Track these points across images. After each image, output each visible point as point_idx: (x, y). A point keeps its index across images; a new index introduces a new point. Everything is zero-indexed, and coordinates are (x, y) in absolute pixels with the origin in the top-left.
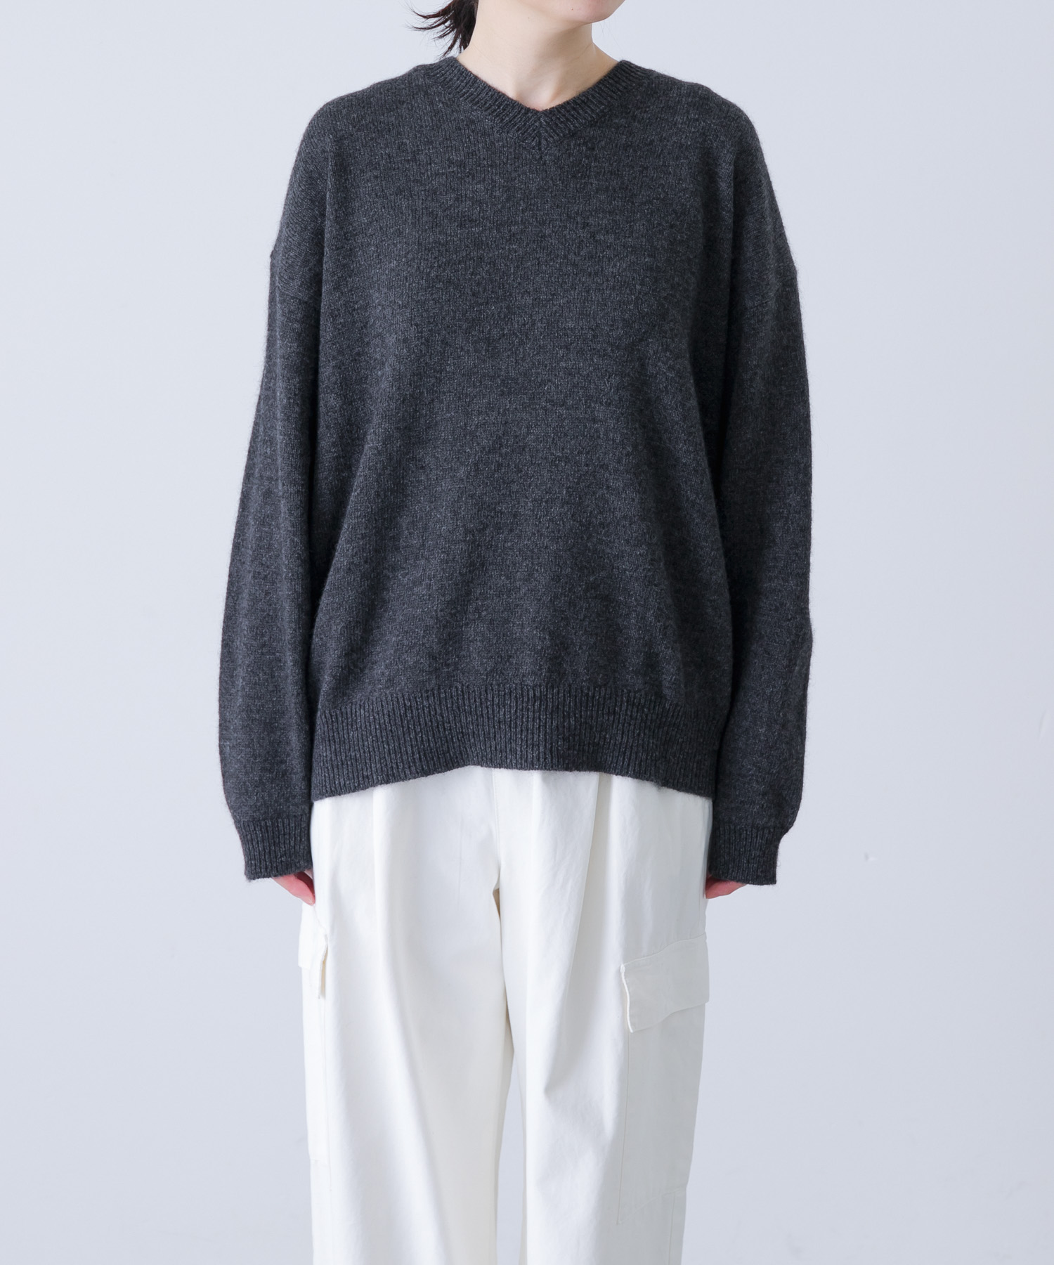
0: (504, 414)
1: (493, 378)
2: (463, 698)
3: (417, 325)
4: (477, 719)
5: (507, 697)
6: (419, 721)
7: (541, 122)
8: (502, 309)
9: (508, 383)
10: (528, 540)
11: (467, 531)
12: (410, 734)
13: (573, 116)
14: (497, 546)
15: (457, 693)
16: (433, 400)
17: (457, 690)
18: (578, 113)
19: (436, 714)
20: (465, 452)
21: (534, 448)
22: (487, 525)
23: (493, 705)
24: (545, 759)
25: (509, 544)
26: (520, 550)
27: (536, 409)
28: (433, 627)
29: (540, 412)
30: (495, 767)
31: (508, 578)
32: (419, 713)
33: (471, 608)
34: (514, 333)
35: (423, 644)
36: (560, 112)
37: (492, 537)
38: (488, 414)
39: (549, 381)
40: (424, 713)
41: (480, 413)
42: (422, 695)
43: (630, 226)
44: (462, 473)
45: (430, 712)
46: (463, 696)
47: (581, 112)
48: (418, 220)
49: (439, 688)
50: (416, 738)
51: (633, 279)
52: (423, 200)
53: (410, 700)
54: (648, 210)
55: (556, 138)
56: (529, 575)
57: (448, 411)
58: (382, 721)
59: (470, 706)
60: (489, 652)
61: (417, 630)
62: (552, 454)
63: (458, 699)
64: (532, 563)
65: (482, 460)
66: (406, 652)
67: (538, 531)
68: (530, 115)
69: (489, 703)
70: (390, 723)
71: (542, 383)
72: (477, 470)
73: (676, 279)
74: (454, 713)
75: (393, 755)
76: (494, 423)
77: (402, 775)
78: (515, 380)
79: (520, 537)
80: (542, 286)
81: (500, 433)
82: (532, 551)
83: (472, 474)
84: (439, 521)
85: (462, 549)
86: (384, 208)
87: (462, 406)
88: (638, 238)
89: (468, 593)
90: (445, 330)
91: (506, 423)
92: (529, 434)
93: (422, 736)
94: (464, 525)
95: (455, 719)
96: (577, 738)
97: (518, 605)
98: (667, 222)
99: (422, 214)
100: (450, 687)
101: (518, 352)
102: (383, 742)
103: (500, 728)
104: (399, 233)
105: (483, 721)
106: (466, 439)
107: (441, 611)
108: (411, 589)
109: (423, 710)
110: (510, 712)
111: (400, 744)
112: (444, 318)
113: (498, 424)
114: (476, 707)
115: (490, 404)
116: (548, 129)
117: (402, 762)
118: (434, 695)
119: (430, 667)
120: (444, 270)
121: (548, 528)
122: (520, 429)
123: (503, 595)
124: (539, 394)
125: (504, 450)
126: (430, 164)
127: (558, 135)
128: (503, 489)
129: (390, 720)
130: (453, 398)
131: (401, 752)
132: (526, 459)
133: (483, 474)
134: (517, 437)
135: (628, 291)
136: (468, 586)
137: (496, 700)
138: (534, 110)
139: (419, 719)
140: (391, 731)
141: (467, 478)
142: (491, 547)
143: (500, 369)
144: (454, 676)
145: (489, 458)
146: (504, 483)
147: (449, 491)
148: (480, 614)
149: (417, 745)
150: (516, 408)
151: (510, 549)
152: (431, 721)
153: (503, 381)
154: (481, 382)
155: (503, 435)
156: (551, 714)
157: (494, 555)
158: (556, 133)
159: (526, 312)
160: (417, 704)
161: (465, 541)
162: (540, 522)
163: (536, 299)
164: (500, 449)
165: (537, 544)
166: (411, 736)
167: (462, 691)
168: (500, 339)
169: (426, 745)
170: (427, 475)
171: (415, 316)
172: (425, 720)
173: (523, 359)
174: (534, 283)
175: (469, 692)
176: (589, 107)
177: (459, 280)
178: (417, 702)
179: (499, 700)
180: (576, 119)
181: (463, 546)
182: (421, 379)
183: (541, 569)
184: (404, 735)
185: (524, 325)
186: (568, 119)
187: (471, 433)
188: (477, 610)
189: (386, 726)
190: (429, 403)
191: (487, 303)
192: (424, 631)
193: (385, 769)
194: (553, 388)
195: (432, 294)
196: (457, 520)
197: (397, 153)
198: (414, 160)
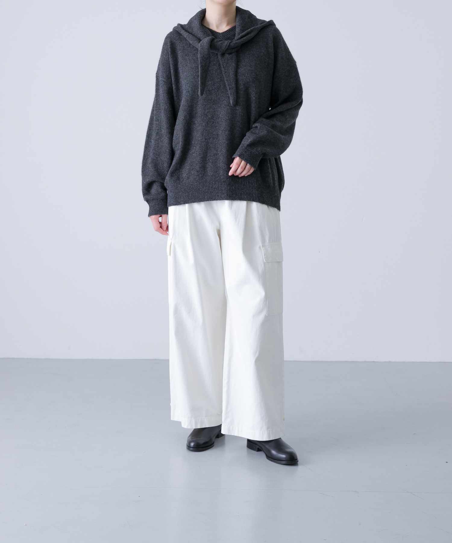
0: (214, 109)
1: (211, 100)
2: (205, 183)
3: (191, 87)
5: (216, 182)
7: (221, 36)
11: (206, 139)
18: (230, 33)
24: (226, 197)
27: (222, 107)
30: (213, 200)
31: (216, 151)
36: (225, 33)
39: (225, 100)
41: (208, 109)
49: (199, 180)
57: (200, 109)
58: (185, 188)
59: (207, 184)
60: (212, 170)
62: (226, 118)
68: (218, 34)
72: (208, 123)
73: (258, 73)
75: (186, 197)
77: (188, 202)
78: (216, 100)
81: (213, 114)
84: (198, 137)
88: (246, 63)
89: (207, 155)
92: (220, 114)
94: (205, 138)
96: (235, 192)
100: (202, 179)
103: (214, 190)
104: (186, 65)
108: (192, 155)
117: (188, 199)
125: (214, 118)
134: (217, 115)
137: (213, 183)
141: (205, 125)
143: (212, 98)
148: (209, 160)
152: (197, 188)
153: (213, 101)
154: (208, 101)
156: (228, 185)
158: (224, 38)
169: (195, 194)
173: (218, 95)
176: (233, 31)
181: (205, 143)
186: (227, 35)
187: (206, 114)
191: (208, 81)
193: (184, 200)
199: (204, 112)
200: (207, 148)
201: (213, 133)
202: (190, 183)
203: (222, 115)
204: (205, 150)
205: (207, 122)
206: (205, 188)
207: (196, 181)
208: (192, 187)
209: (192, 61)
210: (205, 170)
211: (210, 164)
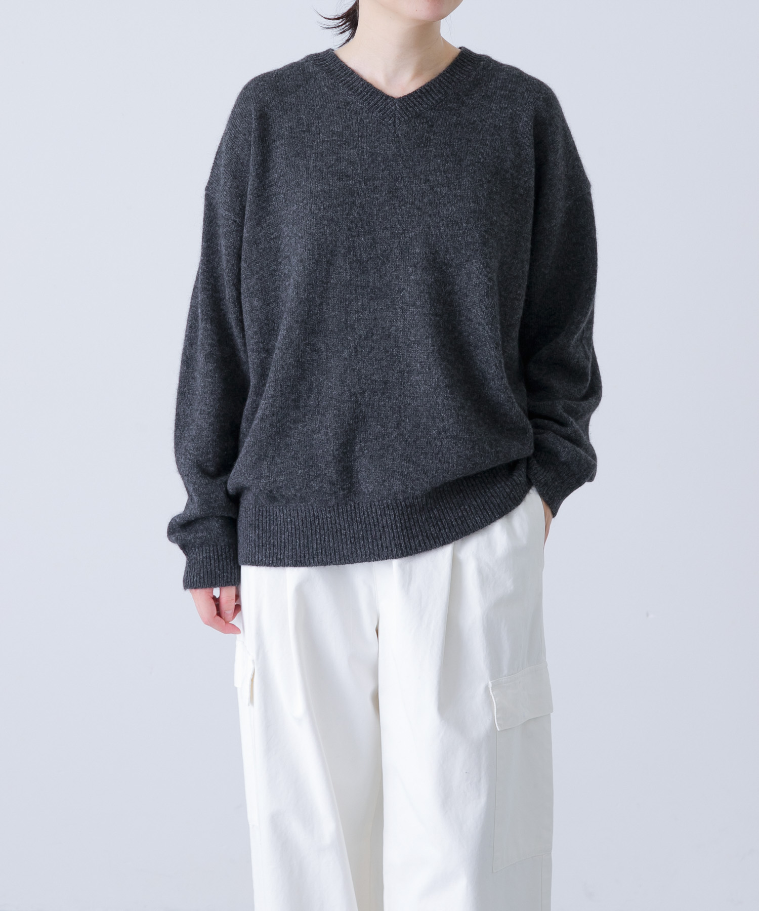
0: (373, 313)
1: (364, 288)
3: (309, 250)
4: (366, 527)
6: (324, 527)
7: (396, 107)
8: (369, 239)
9: (375, 291)
10: (396, 400)
11: (352, 395)
12: (316, 535)
13: (419, 102)
14: (373, 405)
15: (351, 509)
16: (322, 303)
17: (351, 507)
18: (423, 100)
19: (336, 523)
20: (347, 339)
21: (396, 335)
22: (366, 390)
23: (377, 515)
25: (383, 403)
26: (391, 407)
27: (395, 309)
28: (331, 462)
29: (399, 310)
31: (382, 426)
32: (323, 522)
33: (357, 449)
34: (378, 257)
35: (325, 474)
36: (410, 99)
37: (370, 398)
38: (362, 313)
39: (404, 289)
40: (327, 521)
41: (356, 312)
42: (326, 510)
43: (459, 182)
44: (345, 354)
45: (331, 522)
46: (355, 511)
47: (425, 99)
48: (310, 175)
49: (338, 506)
50: (321, 539)
51: (461, 219)
52: (313, 160)
53: (318, 512)
54: (472, 170)
55: (406, 118)
56: (398, 424)
57: (333, 311)
59: (360, 518)
60: (370, 478)
61: (320, 465)
62: (409, 340)
63: (351, 513)
64: (400, 416)
65: (360, 345)
66: (313, 480)
67: (403, 393)
68: (389, 100)
69: (374, 515)
70: (302, 525)
71: (399, 291)
72: (357, 351)
73: (495, 218)
74: (349, 523)
75: (302, 548)
76: (366, 319)
77: (308, 563)
78: (380, 289)
79: (390, 398)
80: (397, 224)
81: (372, 326)
82: (400, 407)
83: (353, 354)
84: (330, 387)
85: (349, 406)
86: (287, 167)
87: (343, 307)
88: (464, 190)
89: (354, 438)
90: (330, 254)
91: (375, 319)
92: (392, 326)
93: (325, 538)
94: (349, 390)
95: (349, 527)
97: (390, 445)
98: (486, 179)
99: (313, 170)
100: (346, 505)
101: (381, 270)
102: (296, 537)
104: (298, 185)
105: (371, 527)
106: (347, 330)
107: (336, 450)
109: (327, 520)
110: (390, 518)
111: (308, 541)
112: (328, 246)
113: (369, 319)
114: (365, 518)
115: (363, 306)
116: (401, 111)
118: (334, 509)
119: (330, 490)
120: (328, 212)
121: (409, 391)
122: (386, 323)
123: (379, 438)
124: (397, 298)
125: (374, 338)
126: (319, 134)
127: (408, 116)
128: (376, 365)
129: (303, 524)
130: (336, 301)
131: (308, 547)
132: (391, 343)
133: (361, 354)
134: (383, 328)
135: (457, 228)
136: (354, 432)
137: (379, 512)
138: (392, 97)
139: (324, 525)
140: (303, 531)
141: (350, 357)
142: (369, 405)
143: (369, 282)
144: (348, 497)
145: (364, 343)
146: (376, 360)
147: (337, 366)
148: (363, 452)
149: (321, 543)
150: (382, 309)
151: (383, 406)
152: (332, 528)
153: (371, 289)
154: (355, 290)
155: (374, 327)
157: (372, 411)
158: (407, 115)
159: (386, 242)
160: (323, 515)
161: (350, 401)
162: (404, 387)
163: (393, 233)
164: (372, 336)
165: (403, 402)
166: (317, 537)
167: (355, 507)
168: (368, 261)
169: (327, 544)
170: (319, 356)
171: (308, 244)
172: (328, 527)
173: (385, 275)
174: (390, 222)
175: (359, 508)
176: (431, 95)
177: (338, 219)
178: (322, 514)
179: (381, 512)
180: (421, 105)
181: (349, 404)
182: (313, 288)
183: (406, 419)
184: (312, 535)
185: (385, 251)
186: (415, 105)
187: (351, 326)
188: (361, 449)
189: (299, 527)
190: (319, 305)
191: (359, 236)
192: (326, 465)
194: (406, 294)
195: (320, 229)
196: (344, 387)
197: (296, 125)
198: (308, 131)
199: (346, 320)
200: (357, 417)
201: (373, 378)
202: (311, 512)
203: (397, 330)
204: (349, 424)
205: (355, 348)
206: (355, 527)
207: (329, 507)
208: (319, 524)
209: (315, 174)
210: (352, 477)
211: (365, 461)
